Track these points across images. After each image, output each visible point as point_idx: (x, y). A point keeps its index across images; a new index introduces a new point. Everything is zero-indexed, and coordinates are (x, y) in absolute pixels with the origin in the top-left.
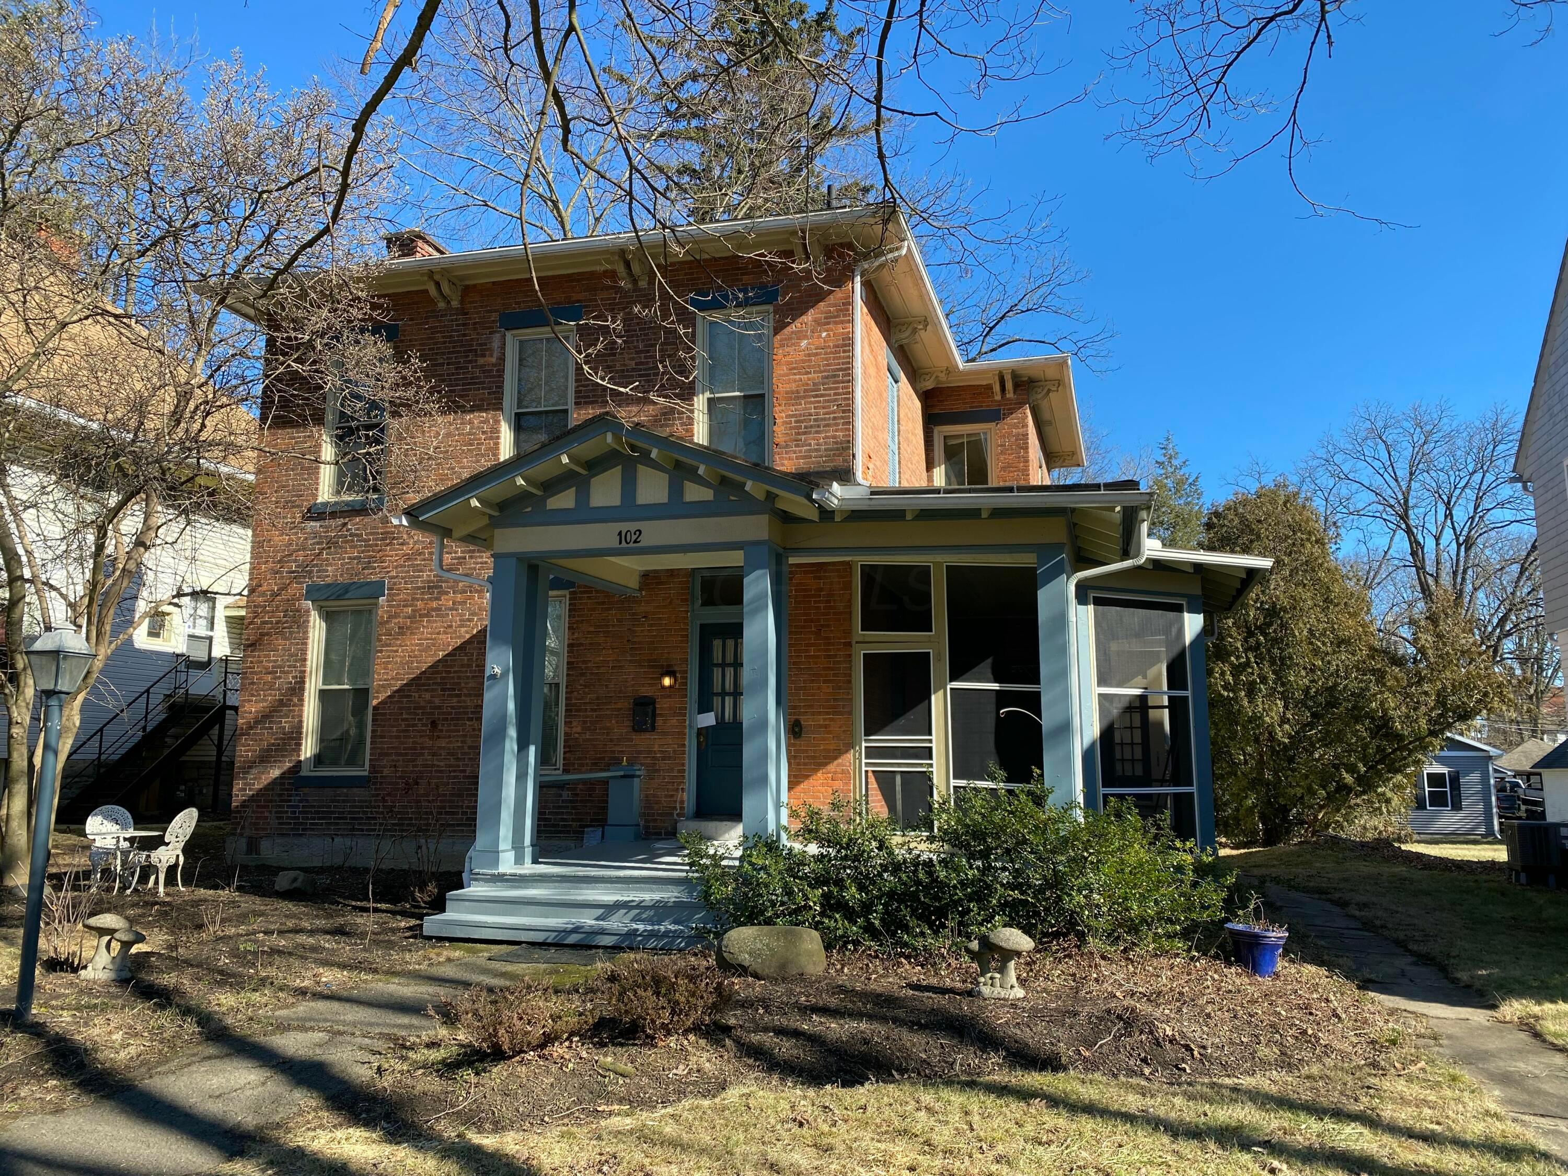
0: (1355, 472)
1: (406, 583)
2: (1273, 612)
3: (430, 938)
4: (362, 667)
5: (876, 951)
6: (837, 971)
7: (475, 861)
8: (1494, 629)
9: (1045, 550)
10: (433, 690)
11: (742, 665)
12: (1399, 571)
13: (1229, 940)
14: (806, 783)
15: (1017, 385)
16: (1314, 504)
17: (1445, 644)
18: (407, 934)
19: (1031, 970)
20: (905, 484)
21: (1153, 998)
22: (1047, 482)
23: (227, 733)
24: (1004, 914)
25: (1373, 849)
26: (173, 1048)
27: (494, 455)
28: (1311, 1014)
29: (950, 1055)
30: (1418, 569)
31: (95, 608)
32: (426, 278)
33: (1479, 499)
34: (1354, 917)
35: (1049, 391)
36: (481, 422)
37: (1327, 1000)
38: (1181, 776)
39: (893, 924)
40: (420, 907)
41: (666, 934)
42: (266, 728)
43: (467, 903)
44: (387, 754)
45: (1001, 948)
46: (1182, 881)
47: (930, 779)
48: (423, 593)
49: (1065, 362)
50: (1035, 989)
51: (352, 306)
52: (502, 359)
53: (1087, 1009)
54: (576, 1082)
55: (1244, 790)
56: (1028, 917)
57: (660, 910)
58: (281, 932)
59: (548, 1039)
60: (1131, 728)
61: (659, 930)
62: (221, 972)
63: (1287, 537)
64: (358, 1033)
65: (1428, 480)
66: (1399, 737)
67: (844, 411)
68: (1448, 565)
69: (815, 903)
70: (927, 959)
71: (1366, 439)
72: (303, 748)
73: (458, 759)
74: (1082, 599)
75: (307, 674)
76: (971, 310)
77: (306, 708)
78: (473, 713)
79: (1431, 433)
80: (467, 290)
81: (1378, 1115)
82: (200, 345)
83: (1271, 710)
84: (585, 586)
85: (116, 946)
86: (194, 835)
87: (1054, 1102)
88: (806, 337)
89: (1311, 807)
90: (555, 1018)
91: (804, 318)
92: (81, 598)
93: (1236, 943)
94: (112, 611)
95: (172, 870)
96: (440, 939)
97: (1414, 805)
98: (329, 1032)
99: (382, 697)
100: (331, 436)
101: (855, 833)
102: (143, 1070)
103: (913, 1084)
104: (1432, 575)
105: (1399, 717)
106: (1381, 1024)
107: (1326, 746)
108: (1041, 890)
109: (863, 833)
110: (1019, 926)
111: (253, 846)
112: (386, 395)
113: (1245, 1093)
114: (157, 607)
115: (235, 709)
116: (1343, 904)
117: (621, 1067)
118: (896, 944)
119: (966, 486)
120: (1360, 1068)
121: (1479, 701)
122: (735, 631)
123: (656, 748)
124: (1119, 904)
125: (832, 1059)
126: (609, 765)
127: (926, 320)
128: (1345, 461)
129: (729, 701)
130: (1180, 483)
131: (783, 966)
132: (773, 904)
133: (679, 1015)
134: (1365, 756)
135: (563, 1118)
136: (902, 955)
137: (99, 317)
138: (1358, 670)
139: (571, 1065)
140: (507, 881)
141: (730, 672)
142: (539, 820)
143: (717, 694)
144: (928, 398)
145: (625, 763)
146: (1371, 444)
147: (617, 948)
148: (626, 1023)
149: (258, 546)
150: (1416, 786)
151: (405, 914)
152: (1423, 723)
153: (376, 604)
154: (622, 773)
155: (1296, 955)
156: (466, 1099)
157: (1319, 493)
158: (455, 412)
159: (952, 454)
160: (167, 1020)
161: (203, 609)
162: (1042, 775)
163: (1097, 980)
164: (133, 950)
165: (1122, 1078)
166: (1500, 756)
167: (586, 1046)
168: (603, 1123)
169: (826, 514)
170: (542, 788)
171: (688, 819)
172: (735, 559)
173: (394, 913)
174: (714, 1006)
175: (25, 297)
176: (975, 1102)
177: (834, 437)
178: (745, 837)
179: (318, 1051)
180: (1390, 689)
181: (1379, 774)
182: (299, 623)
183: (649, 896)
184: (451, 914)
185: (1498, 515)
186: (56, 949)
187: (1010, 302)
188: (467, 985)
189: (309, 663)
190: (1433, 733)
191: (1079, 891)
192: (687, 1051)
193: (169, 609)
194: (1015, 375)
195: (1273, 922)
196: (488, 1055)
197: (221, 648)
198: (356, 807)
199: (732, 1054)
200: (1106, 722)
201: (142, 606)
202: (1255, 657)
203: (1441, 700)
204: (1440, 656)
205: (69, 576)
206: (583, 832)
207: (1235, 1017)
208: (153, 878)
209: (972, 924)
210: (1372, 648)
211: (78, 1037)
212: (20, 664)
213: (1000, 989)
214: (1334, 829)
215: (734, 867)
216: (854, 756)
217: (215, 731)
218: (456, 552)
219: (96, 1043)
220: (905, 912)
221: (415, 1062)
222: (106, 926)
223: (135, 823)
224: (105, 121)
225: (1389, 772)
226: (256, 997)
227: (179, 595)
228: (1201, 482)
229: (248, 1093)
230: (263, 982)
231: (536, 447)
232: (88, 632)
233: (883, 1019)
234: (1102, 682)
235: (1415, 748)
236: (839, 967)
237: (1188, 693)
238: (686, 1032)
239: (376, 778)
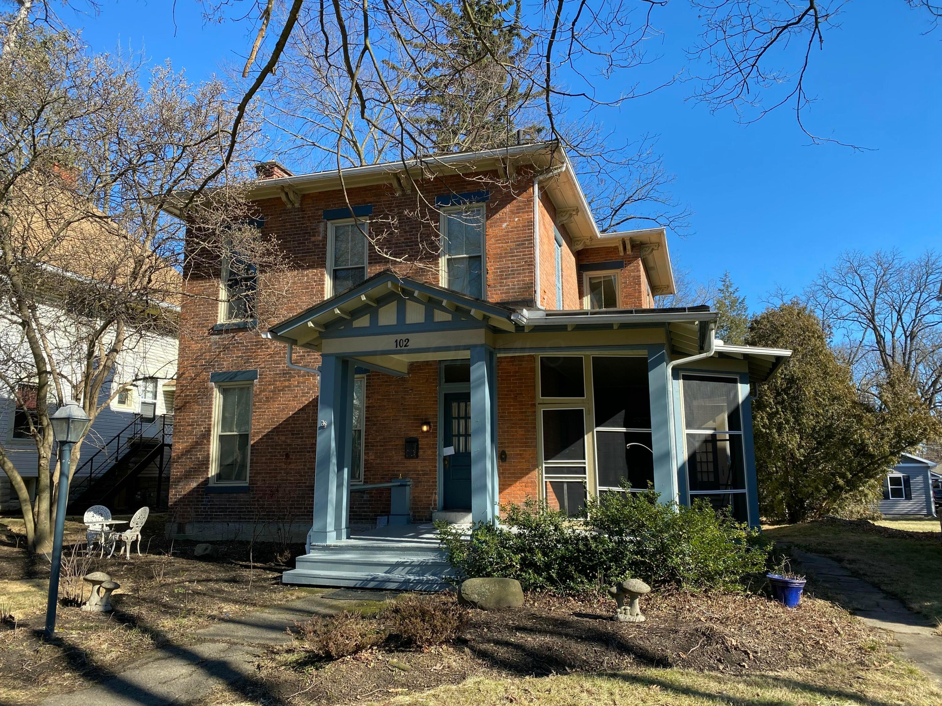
0: (841, 293)
1: (270, 371)
2: (791, 381)
3: (286, 584)
4: (244, 420)
5: (554, 593)
6: (531, 605)
7: (313, 539)
8: (929, 388)
9: (653, 348)
10: (286, 435)
11: (470, 418)
12: (870, 353)
13: (770, 585)
14: (509, 489)
15: (633, 246)
16: (816, 314)
17: (899, 399)
18: (273, 582)
19: (649, 604)
20: (567, 308)
21: (724, 621)
22: (653, 306)
23: (165, 460)
24: (632, 569)
25: (857, 525)
26: (137, 653)
27: (321, 294)
28: (821, 631)
29: (601, 658)
30: (881, 352)
31: (89, 388)
32: (280, 191)
33: (918, 309)
34: (846, 568)
35: (653, 249)
36: (313, 275)
37: (831, 623)
38: (738, 483)
39: (564, 576)
40: (280, 565)
41: (428, 581)
42: (188, 458)
43: (308, 563)
44: (260, 473)
45: (630, 591)
46: (740, 549)
47: (585, 488)
48: (280, 377)
49: (662, 232)
50: (651, 616)
51: (236, 208)
52: (325, 237)
53: (683, 628)
54: (376, 674)
55: (777, 490)
56: (646, 571)
57: (423, 568)
58: (199, 581)
59: (359, 648)
60: (707, 452)
61: (423, 580)
62: (164, 606)
63: (800, 335)
64: (245, 644)
65: (886, 298)
66: (872, 456)
67: (529, 265)
68: (900, 349)
69: (517, 564)
70: (585, 597)
71: (848, 273)
72: (210, 470)
73: (301, 476)
74: (675, 376)
75: (212, 426)
76: (605, 200)
77: (211, 446)
78: (310, 448)
79: (887, 269)
80: (304, 197)
81: (865, 695)
82: (148, 233)
83: (792, 440)
84: (376, 372)
85: (103, 591)
86: (147, 522)
87: (665, 686)
88: (505, 221)
89: (818, 499)
90: (363, 635)
91: (504, 210)
92: (80, 382)
93: (774, 587)
94: (98, 390)
95: (134, 544)
96: (293, 585)
97: (882, 497)
98: (228, 643)
99: (256, 439)
100: (225, 286)
101: (540, 521)
102: (120, 666)
103: (579, 676)
104: (890, 356)
105: (872, 444)
106: (865, 637)
107: (826, 462)
108: (654, 554)
109: (545, 520)
110: (640, 576)
111: (181, 529)
112: (257, 260)
113: (782, 681)
114: (123, 387)
115: (170, 446)
116: (840, 560)
117: (402, 665)
118: (566, 588)
119: (604, 309)
120: (853, 665)
121: (921, 434)
122: (466, 397)
123: (419, 468)
124: (701, 563)
125: (530, 660)
126: (391, 479)
127: (577, 209)
128: (835, 286)
129: (462, 439)
130: (733, 303)
131: (499, 601)
132: (491, 564)
133: (436, 634)
134: (851, 468)
135: (368, 696)
136: (570, 595)
137: (90, 218)
138: (845, 415)
139: (372, 664)
140: (332, 549)
141: (462, 422)
142: (350, 512)
143: (455, 436)
144: (579, 255)
145: (400, 477)
146: (851, 276)
147: (397, 591)
148: (405, 638)
149: (182, 351)
150: (883, 486)
151: (271, 569)
152: (887, 447)
153: (252, 384)
154: (399, 484)
155: (811, 594)
156: (310, 684)
157: (819, 306)
158: (298, 270)
159: (594, 288)
160: (134, 635)
161: (150, 386)
162: (653, 485)
163: (689, 610)
164: (113, 593)
165: (706, 672)
166: (935, 466)
167: (381, 652)
168: (392, 700)
169: (519, 328)
170: (352, 493)
171: (438, 511)
172: (465, 354)
173: (265, 569)
174: (458, 628)
175: (46, 206)
176: (617, 686)
177: (523, 281)
178: (474, 523)
179: (222, 655)
180: (865, 427)
181: (860, 479)
182: (208, 396)
183: (416, 559)
184: (299, 570)
185: (930, 318)
186: (67, 593)
187: (628, 195)
188: (310, 613)
189: (213, 419)
190: (892, 454)
191: (677, 556)
192: (442, 655)
193: (131, 387)
194: (632, 240)
195: (796, 573)
196: (323, 658)
197: (161, 410)
198: (242, 505)
199: (469, 657)
200: (692, 451)
201: (115, 386)
202: (782, 408)
203: (898, 434)
204: (897, 407)
205: (73, 370)
206: (376, 519)
207: (774, 633)
208: (123, 548)
209: (612, 576)
210: (854, 402)
211: (81, 647)
212: (45, 422)
213: (630, 616)
214: (833, 513)
215: (467, 541)
216: (538, 472)
217: (158, 459)
218: (299, 353)
219: (92, 650)
220: (571, 568)
221: (280, 662)
222: (97, 579)
223: (112, 514)
224: (93, 104)
225: (866, 477)
226: (185, 621)
227: (136, 380)
228: (746, 302)
229: (182, 681)
230: (190, 612)
231: (346, 291)
232: (84, 403)
233: (560, 634)
234: (688, 426)
235: (882, 463)
236: (532, 602)
237: (742, 432)
238: (441, 643)
239: (253, 487)
